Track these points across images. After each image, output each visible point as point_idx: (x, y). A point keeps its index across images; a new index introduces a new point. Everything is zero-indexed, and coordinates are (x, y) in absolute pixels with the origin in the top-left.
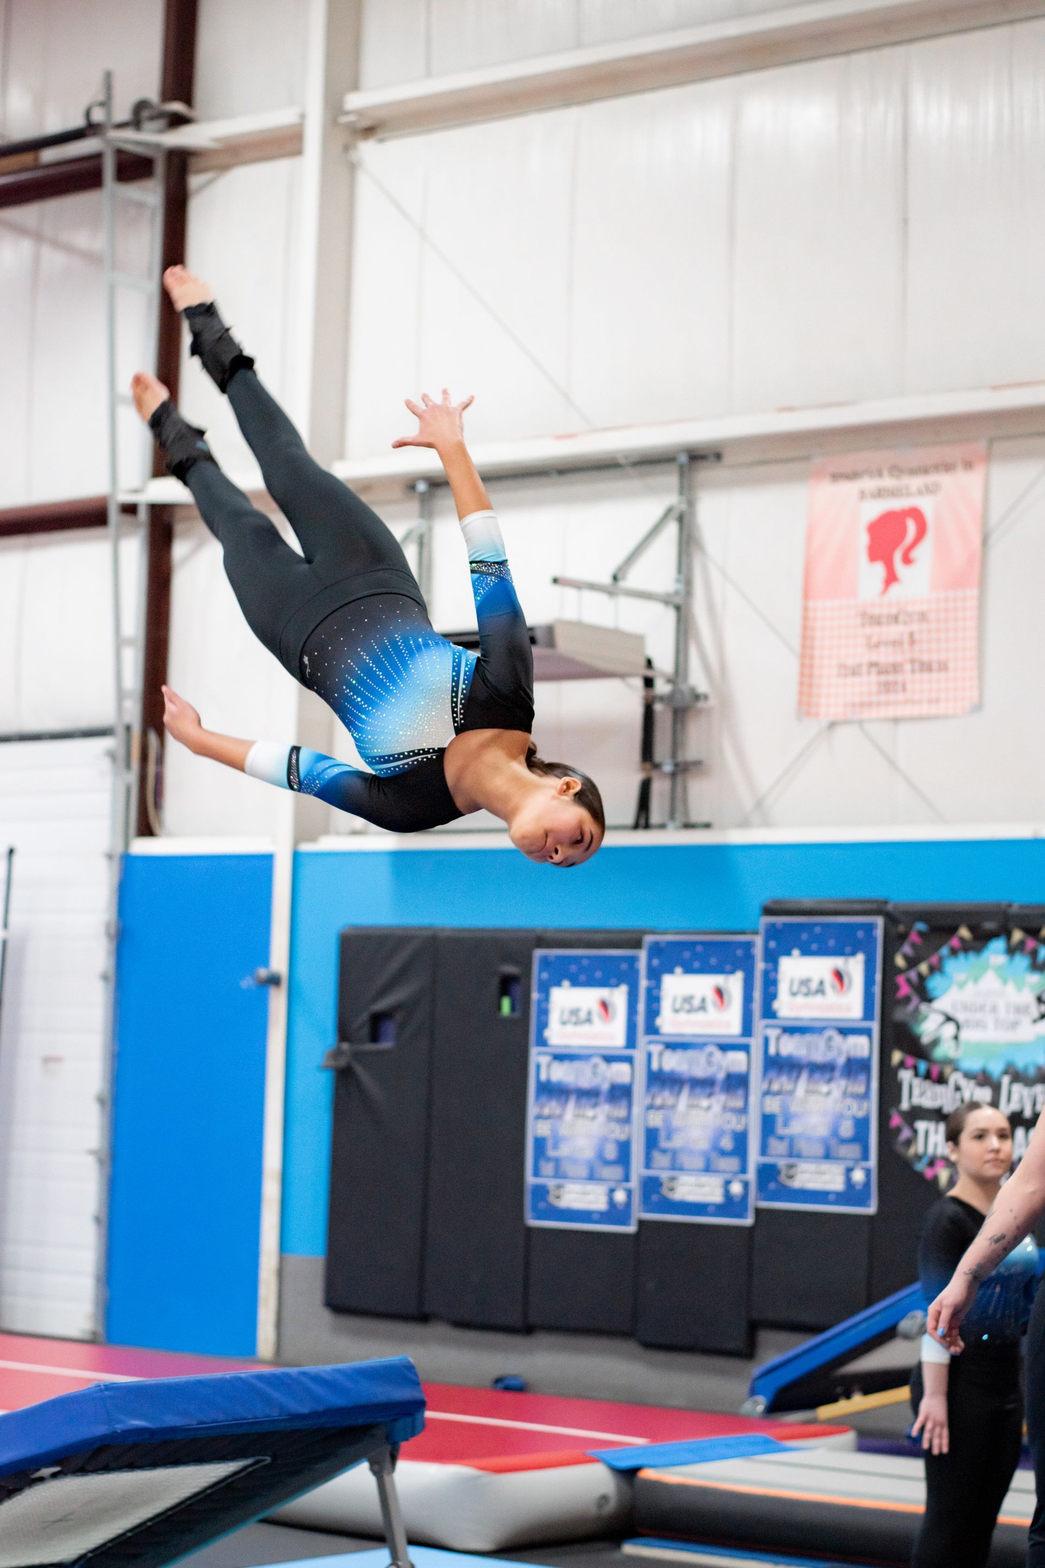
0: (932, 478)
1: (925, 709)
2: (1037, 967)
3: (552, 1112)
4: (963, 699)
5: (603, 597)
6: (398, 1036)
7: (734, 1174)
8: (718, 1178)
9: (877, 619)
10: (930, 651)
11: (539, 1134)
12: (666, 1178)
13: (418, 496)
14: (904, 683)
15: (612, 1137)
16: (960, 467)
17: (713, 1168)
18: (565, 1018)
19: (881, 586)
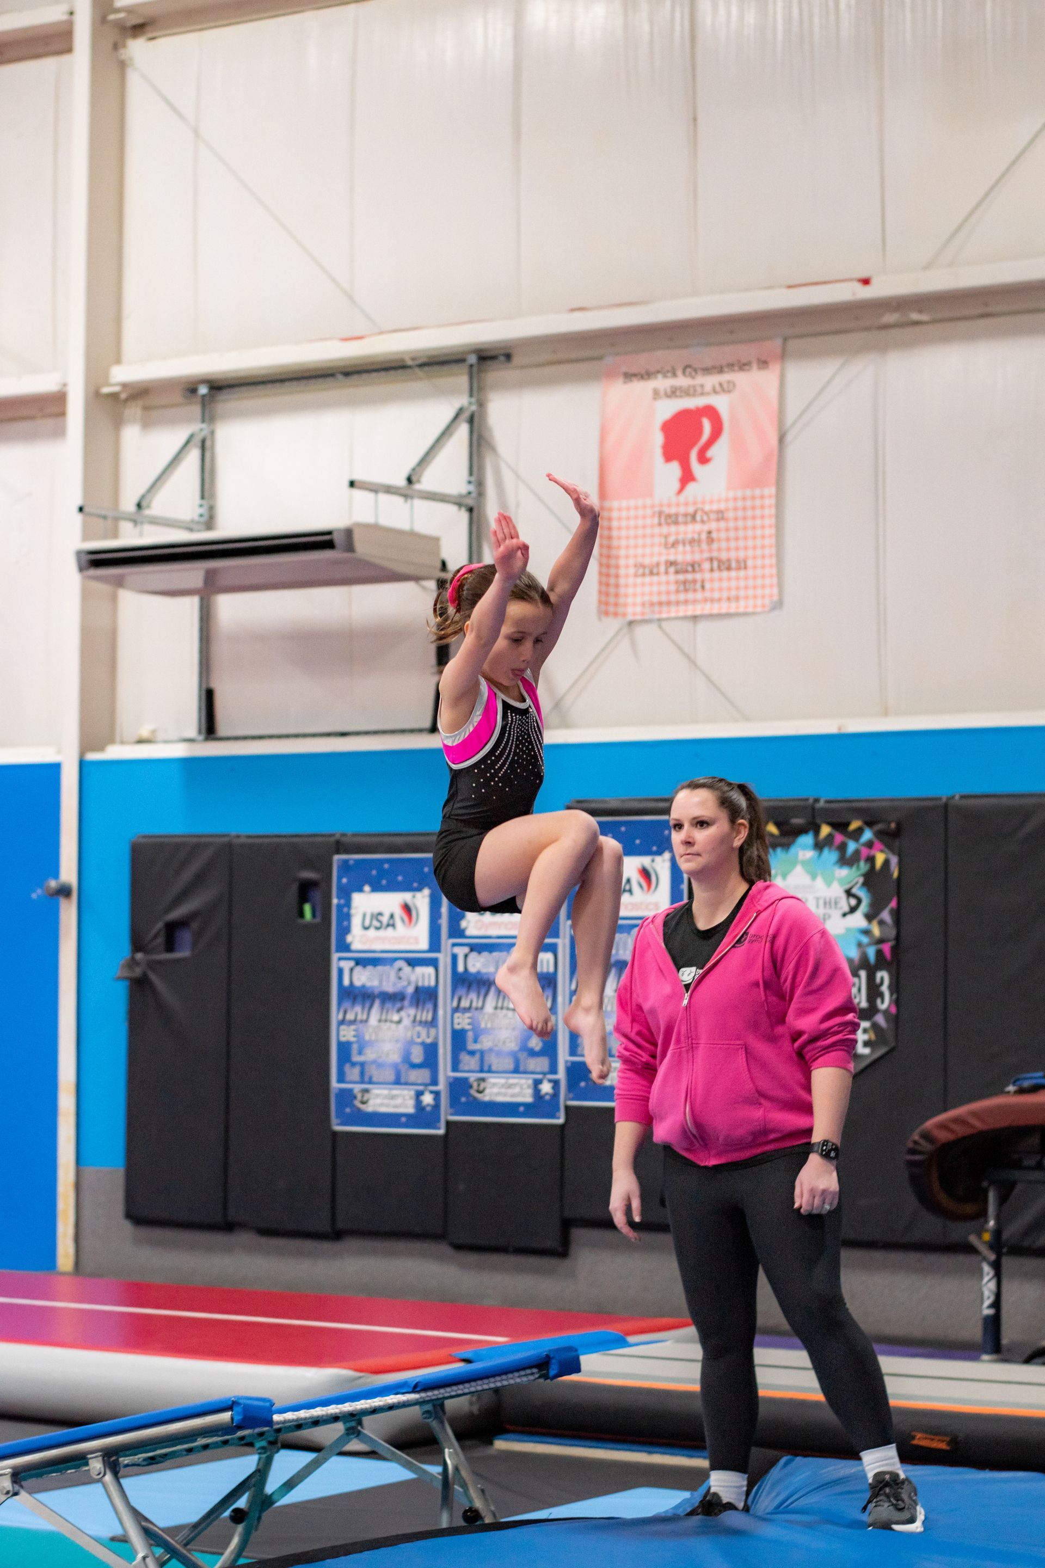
0: (726, 377)
1: (724, 608)
2: (845, 861)
3: (356, 1015)
4: (763, 597)
5: (398, 500)
6: (194, 945)
7: (544, 1074)
8: (528, 1079)
9: (673, 518)
10: (728, 549)
11: (343, 1039)
12: (475, 1080)
13: (199, 399)
14: (703, 581)
15: (419, 1040)
16: (755, 366)
17: (522, 1069)
18: (367, 923)
19: (676, 485)
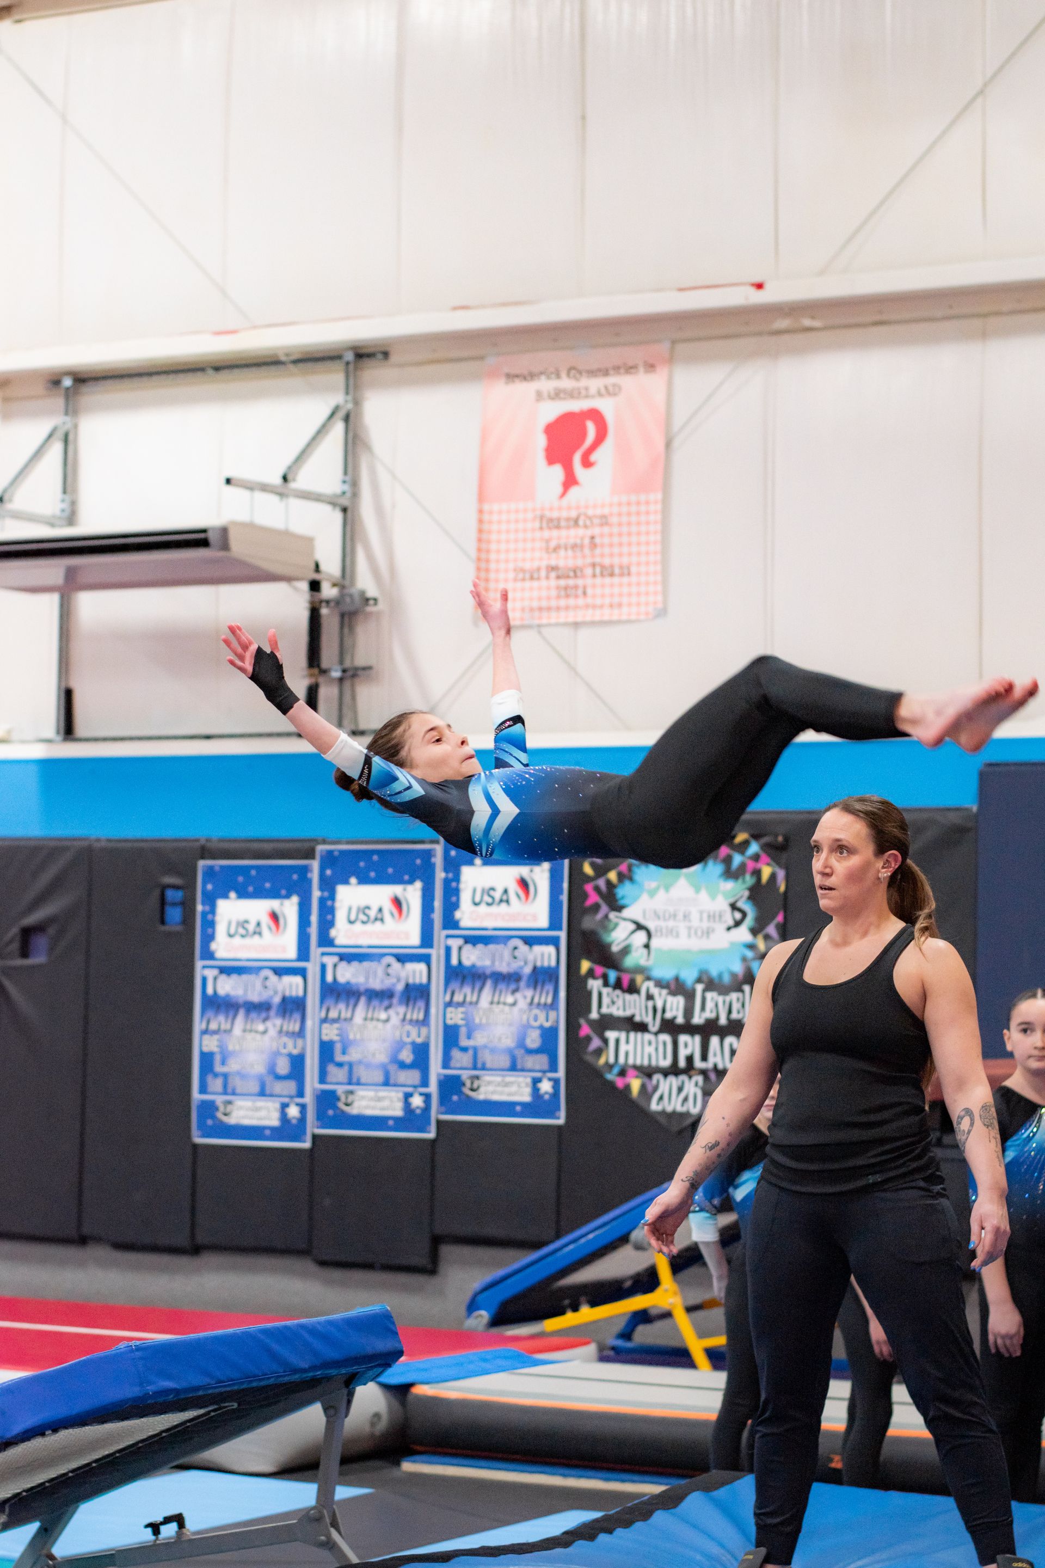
0: (611, 380)
1: (606, 614)
2: (730, 874)
3: (219, 1026)
4: (647, 604)
5: (274, 499)
6: (51, 949)
7: (415, 1087)
8: (397, 1091)
9: (555, 523)
10: (612, 555)
11: (205, 1049)
12: (343, 1092)
13: (63, 392)
14: (585, 588)
15: (284, 1051)
16: (641, 369)
17: (392, 1081)
18: (232, 931)
19: (560, 489)
